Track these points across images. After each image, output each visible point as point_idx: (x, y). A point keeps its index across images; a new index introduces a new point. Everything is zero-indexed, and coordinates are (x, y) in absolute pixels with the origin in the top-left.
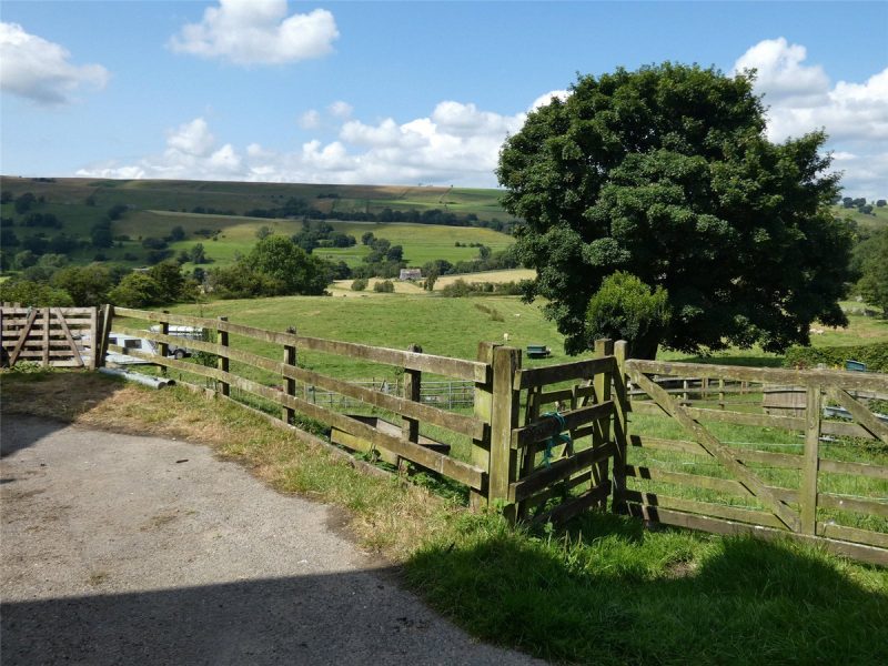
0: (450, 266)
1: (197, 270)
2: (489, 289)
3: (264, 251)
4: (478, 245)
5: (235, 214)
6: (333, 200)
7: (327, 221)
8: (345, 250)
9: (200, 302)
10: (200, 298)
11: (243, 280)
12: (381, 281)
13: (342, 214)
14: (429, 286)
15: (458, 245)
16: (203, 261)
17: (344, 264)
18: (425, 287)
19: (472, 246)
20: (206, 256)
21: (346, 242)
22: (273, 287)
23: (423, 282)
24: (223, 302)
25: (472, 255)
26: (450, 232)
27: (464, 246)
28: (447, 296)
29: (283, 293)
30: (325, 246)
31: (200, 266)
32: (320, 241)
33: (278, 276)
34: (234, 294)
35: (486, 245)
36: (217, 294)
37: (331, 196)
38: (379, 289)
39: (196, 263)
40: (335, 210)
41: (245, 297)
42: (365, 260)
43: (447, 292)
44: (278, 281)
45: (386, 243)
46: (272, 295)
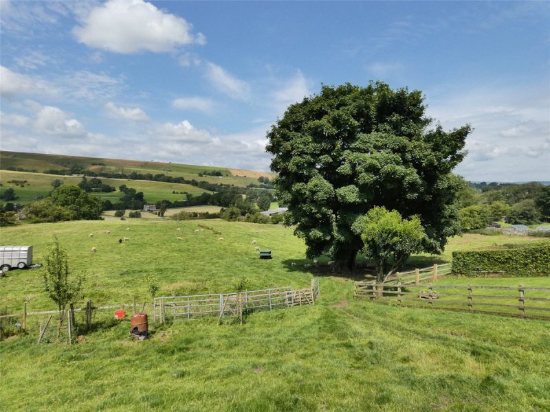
0: (171, 203)
1: (8, 205)
2: (195, 216)
3: (62, 193)
4: (185, 193)
5: (37, 172)
6: (101, 167)
7: (98, 178)
8: (109, 194)
9: (16, 225)
10: (15, 223)
11: (48, 211)
12: (134, 211)
13: (107, 174)
14: (161, 214)
15: (174, 193)
16: (13, 199)
17: (108, 202)
18: (159, 215)
19: (182, 193)
20: (15, 196)
21: (109, 189)
22: (68, 215)
23: (158, 212)
24: (33, 226)
25: (183, 199)
26: (170, 186)
27: (177, 193)
28: (176, 219)
29: (75, 218)
30: (96, 191)
31: (10, 202)
32: (93, 189)
33: (70, 209)
34: (42, 219)
35: (189, 193)
36: (29, 220)
37: (100, 164)
38: (132, 216)
39: (8, 200)
40: (103, 172)
41: (49, 222)
42: (121, 199)
43: (175, 217)
44: (71, 211)
45: (133, 191)
46: (68, 220)
